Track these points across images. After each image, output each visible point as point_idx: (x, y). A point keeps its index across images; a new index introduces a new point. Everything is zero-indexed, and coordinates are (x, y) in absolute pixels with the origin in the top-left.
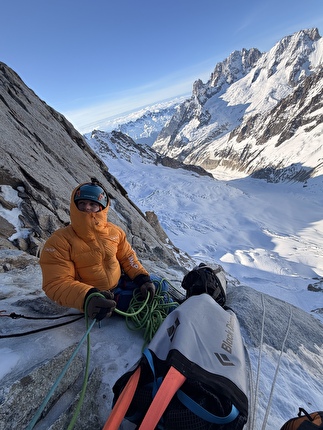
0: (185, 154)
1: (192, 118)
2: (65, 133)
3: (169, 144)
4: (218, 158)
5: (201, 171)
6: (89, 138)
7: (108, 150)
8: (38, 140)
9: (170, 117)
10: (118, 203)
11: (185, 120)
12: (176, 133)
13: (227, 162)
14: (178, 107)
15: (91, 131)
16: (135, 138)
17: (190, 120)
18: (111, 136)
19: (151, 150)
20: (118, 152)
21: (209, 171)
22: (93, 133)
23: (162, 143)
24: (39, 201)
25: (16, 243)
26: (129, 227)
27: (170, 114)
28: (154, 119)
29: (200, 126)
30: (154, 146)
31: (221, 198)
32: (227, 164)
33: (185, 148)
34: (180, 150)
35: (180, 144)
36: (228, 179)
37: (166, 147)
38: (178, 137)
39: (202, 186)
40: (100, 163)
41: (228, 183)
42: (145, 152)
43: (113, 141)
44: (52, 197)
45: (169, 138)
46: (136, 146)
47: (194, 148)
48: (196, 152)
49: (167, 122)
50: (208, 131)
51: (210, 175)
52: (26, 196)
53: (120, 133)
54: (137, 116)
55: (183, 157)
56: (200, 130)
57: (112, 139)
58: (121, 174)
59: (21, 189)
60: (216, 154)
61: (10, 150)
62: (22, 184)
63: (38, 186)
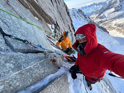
0: (101, 22)
1: (112, 7)
2: (66, 11)
3: (97, 17)
4: (115, 27)
5: (105, 30)
6: (71, 10)
7: (75, 15)
8: (60, 14)
9: (102, 6)
10: (72, 33)
11: (108, 8)
12: (102, 13)
13: (119, 29)
14: (108, 2)
15: (72, 8)
16: (85, 13)
17: (111, 8)
18: (77, 11)
19: (89, 18)
20: (78, 16)
21: (108, 31)
22: (73, 9)
23: (94, 16)
24: (57, 29)
25: (52, 36)
26: (72, 40)
27: (102, 5)
28: (95, 6)
29: (114, 11)
30: (91, 17)
31: (108, 42)
32: (118, 30)
33: (103, 20)
34: (100, 20)
35: (101, 18)
36: (115, 36)
37: (95, 18)
38: (102, 15)
39: (102, 36)
40: (71, 21)
41: (114, 38)
42: (86, 18)
43: (78, 12)
44: (59, 29)
45: (98, 15)
46: (84, 16)
47: (106, 20)
48: (106, 22)
49: (100, 8)
50: (117, 14)
51: (108, 32)
52: (56, 27)
53: (81, 10)
54: (89, 4)
55: (100, 23)
56: (113, 13)
57: (77, 12)
58: (76, 24)
59: (55, 26)
60: (115, 25)
61: (56, 17)
62: (56, 25)
63: (58, 26)
